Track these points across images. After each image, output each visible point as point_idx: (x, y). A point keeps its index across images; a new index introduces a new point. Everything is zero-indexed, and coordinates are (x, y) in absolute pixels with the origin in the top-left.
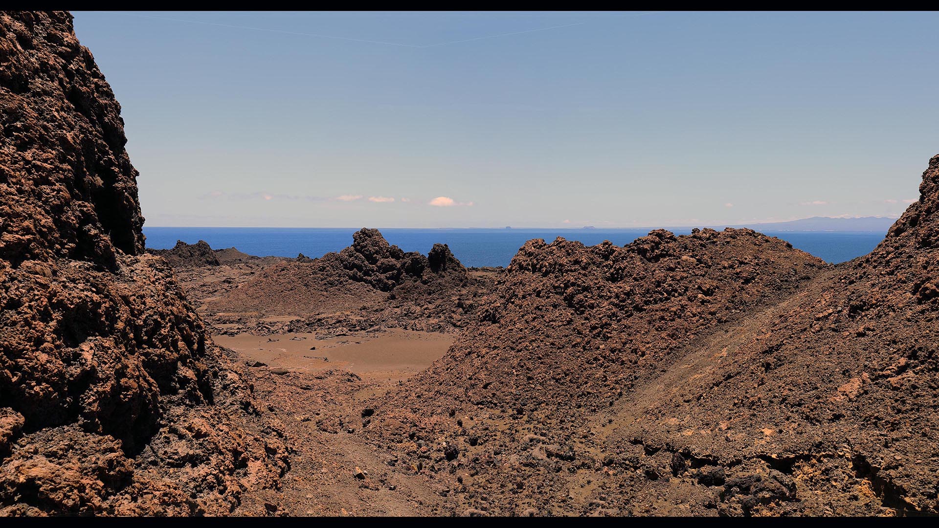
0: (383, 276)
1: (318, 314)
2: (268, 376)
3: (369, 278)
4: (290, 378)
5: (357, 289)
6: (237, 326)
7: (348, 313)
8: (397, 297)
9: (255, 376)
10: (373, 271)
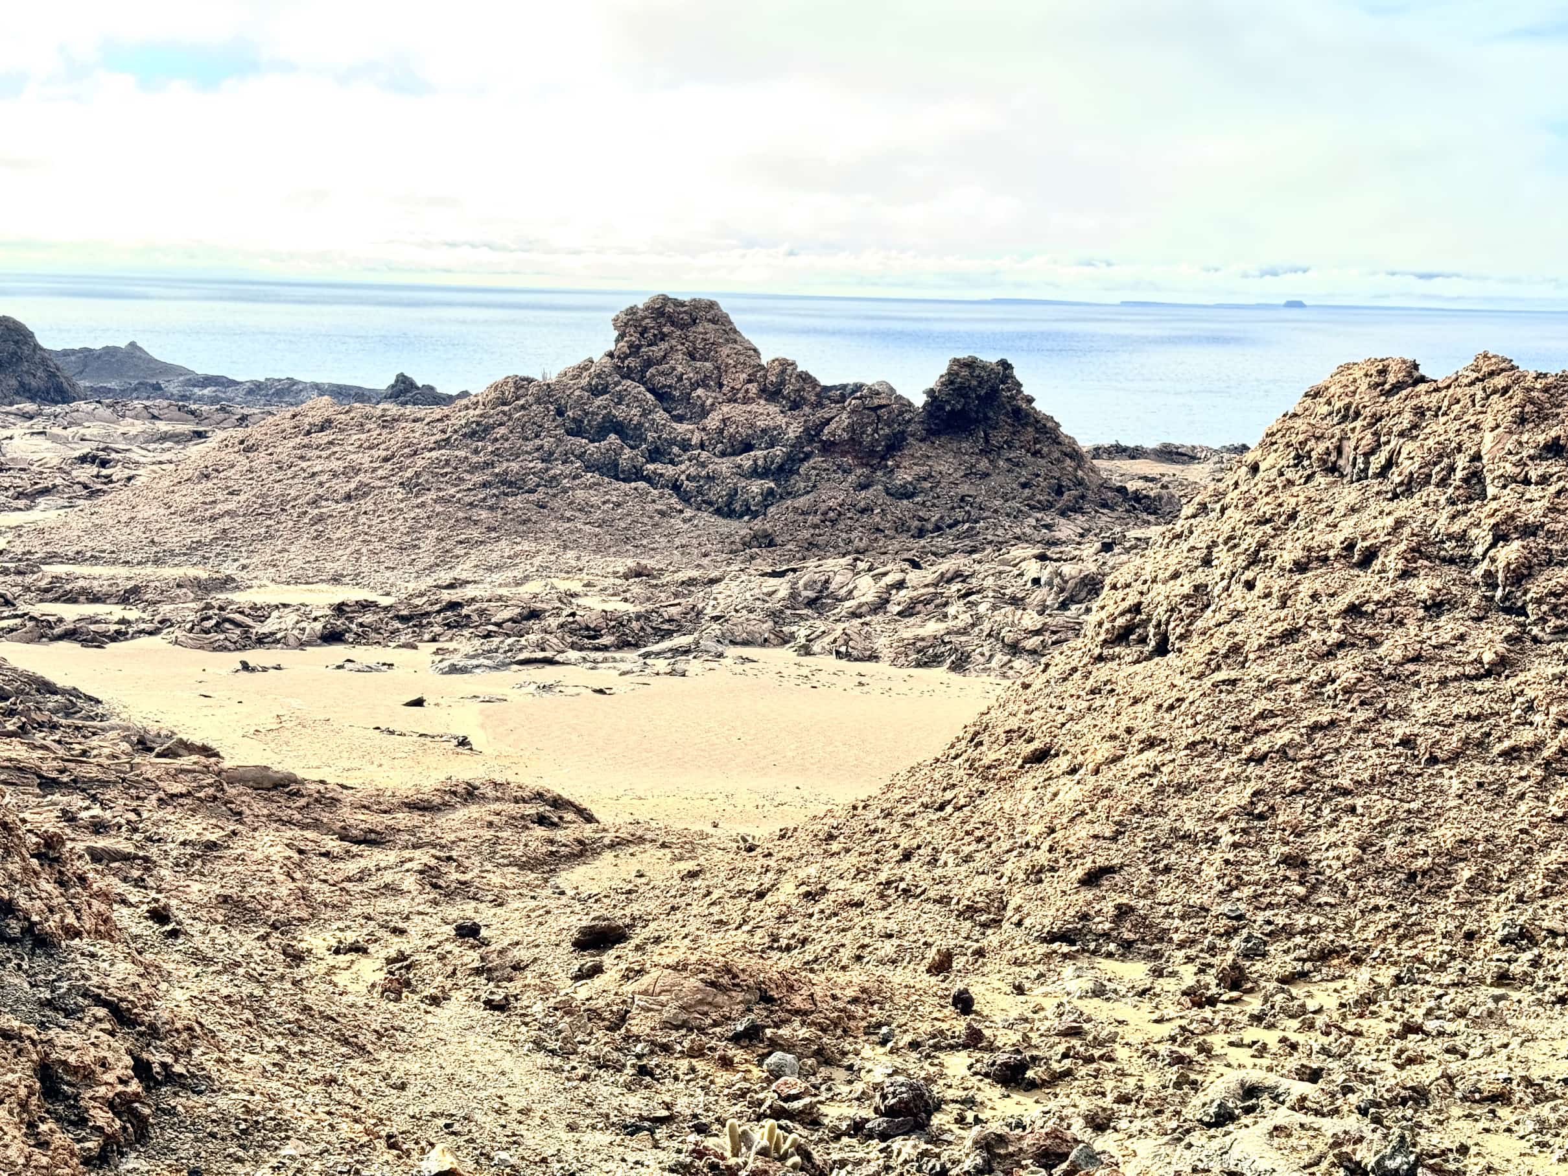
0: (724, 466)
1: (451, 586)
2: (211, 791)
3: (669, 471)
4: (302, 802)
5: (619, 505)
6: (118, 612)
7: (575, 586)
8: (779, 540)
9: (157, 789)
10: (685, 446)
